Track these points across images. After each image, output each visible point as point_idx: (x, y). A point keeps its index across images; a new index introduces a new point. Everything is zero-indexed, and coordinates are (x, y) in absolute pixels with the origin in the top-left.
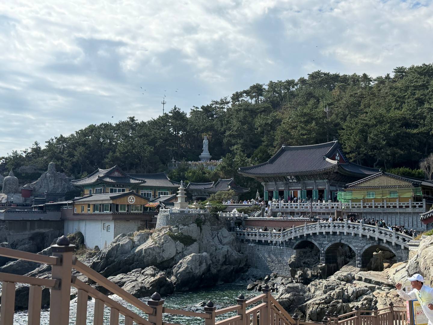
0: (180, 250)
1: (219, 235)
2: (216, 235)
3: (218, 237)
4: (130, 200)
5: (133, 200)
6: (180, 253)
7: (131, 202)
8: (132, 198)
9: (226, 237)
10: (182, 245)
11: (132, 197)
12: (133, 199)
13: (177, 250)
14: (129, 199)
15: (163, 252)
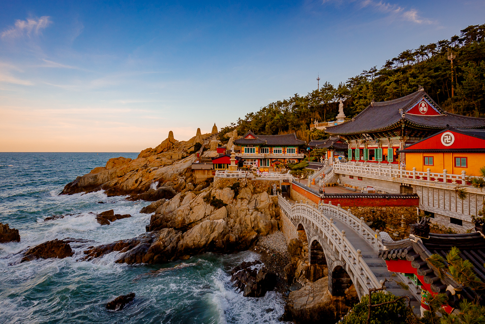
3: (256, 200)
6: (208, 216)
10: (212, 208)
15: (192, 214)
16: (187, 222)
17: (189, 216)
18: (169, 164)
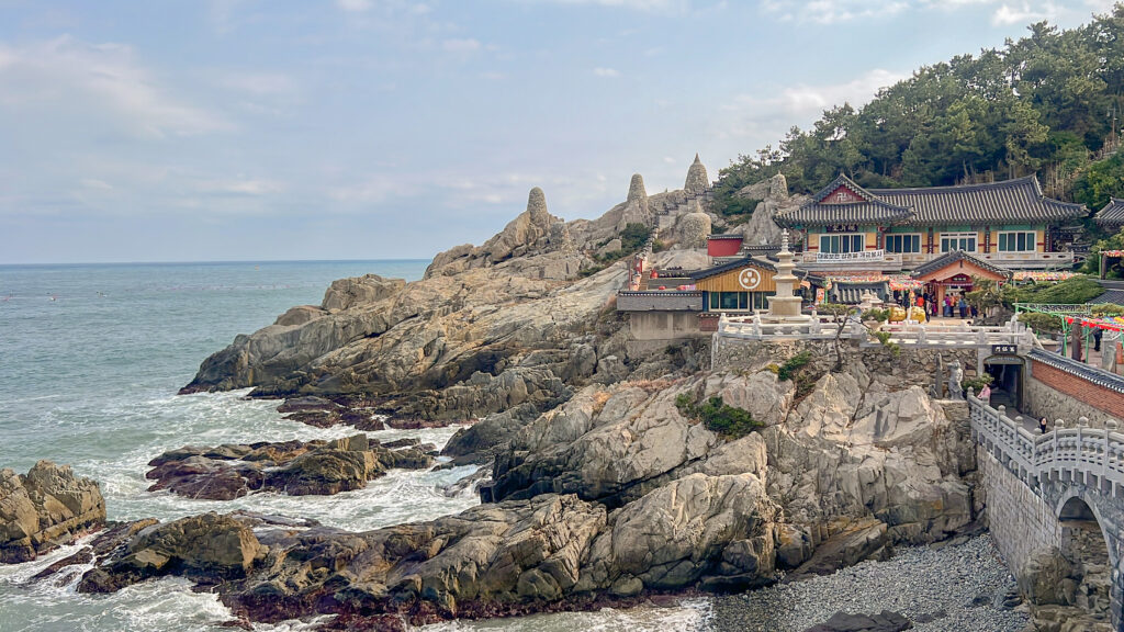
0: (697, 449)
1: (885, 410)
2: (877, 408)
3: (880, 414)
4: (746, 280)
5: (753, 280)
6: (697, 459)
7: (749, 284)
8: (750, 274)
9: (907, 420)
10: (711, 437)
11: (749, 271)
12: (754, 275)
13: (687, 451)
14: (743, 277)
15: (637, 452)
16: (621, 476)
17: (628, 459)
18: (536, 294)
